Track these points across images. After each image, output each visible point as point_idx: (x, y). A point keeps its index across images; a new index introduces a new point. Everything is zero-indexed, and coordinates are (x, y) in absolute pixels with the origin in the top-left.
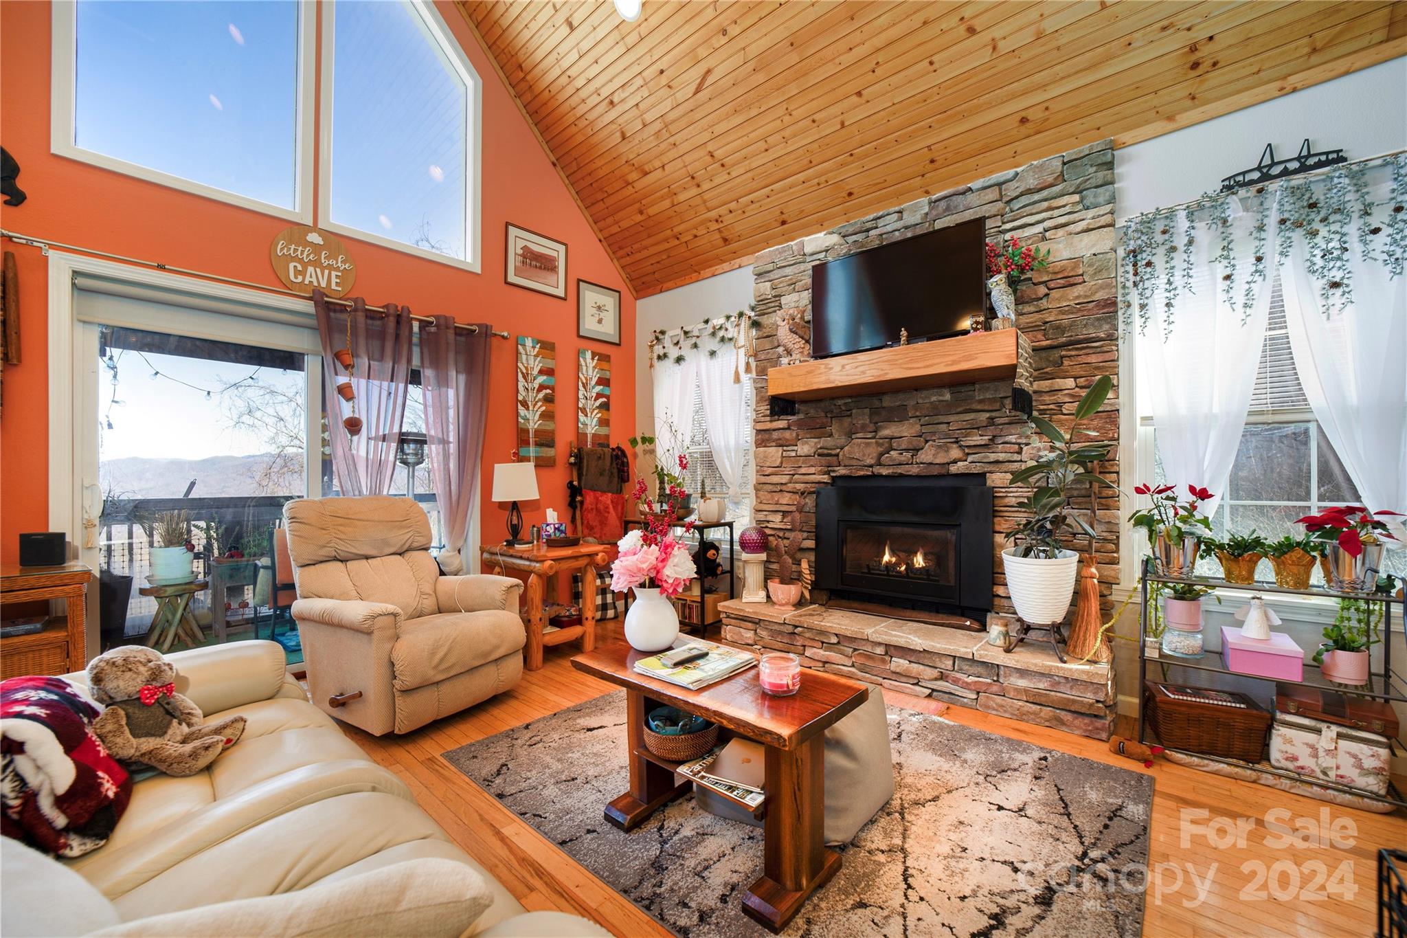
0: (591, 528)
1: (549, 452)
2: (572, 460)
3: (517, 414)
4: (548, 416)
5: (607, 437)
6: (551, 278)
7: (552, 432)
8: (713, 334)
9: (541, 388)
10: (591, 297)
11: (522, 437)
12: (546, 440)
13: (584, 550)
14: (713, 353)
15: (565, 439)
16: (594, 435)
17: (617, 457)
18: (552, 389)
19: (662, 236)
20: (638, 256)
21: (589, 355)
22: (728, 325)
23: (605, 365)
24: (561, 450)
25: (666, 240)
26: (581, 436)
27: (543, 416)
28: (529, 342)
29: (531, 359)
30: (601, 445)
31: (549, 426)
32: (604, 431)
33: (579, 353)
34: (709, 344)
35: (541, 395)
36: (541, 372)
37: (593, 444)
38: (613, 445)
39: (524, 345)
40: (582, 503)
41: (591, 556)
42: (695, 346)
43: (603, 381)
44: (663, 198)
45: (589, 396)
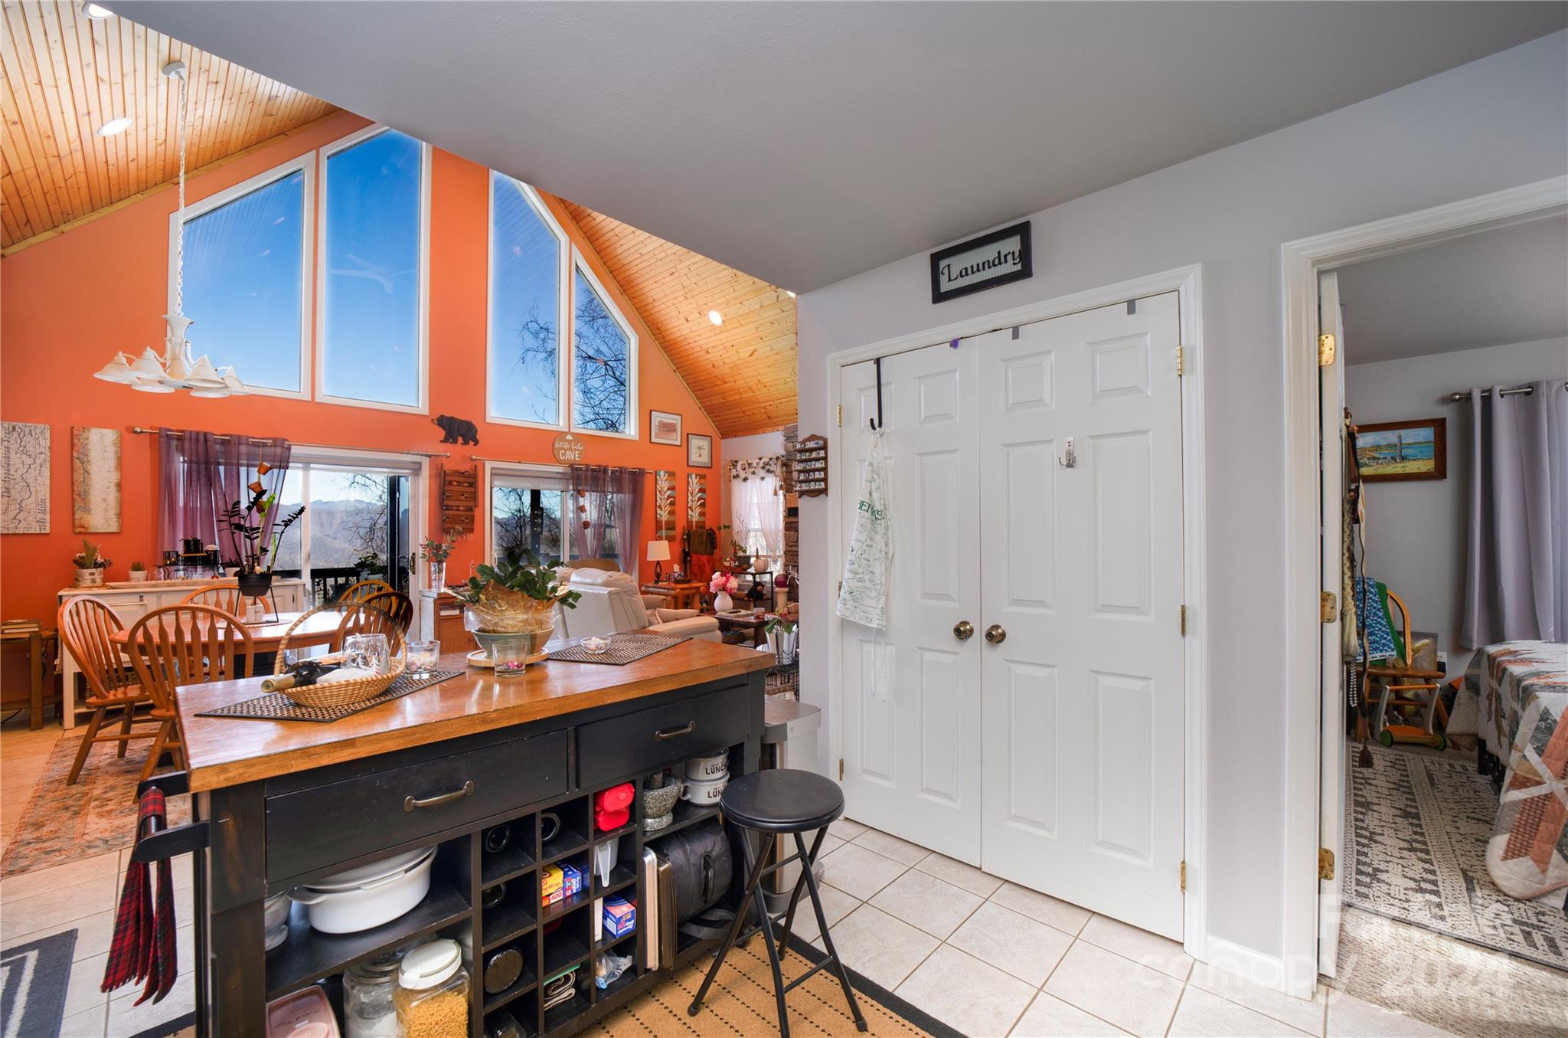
0: (696, 575)
1: (672, 533)
2: (685, 537)
3: (656, 513)
4: (672, 513)
5: (704, 522)
6: (673, 435)
7: (674, 522)
8: (763, 468)
9: (669, 497)
10: (695, 442)
11: (658, 525)
12: (671, 526)
13: (694, 585)
14: (763, 478)
15: (681, 525)
16: (697, 522)
17: (710, 534)
18: (674, 498)
19: (735, 411)
20: (722, 418)
21: (694, 476)
22: (771, 462)
23: (703, 481)
24: (678, 532)
25: (738, 413)
26: (689, 523)
27: (669, 513)
28: (662, 473)
29: (663, 483)
30: (701, 528)
31: (672, 518)
32: (702, 519)
33: (689, 476)
34: (762, 473)
35: (668, 502)
36: (668, 489)
37: (696, 527)
38: (707, 527)
39: (660, 476)
40: (690, 561)
41: (698, 588)
42: (754, 473)
43: (702, 490)
44: (735, 394)
45: (694, 500)
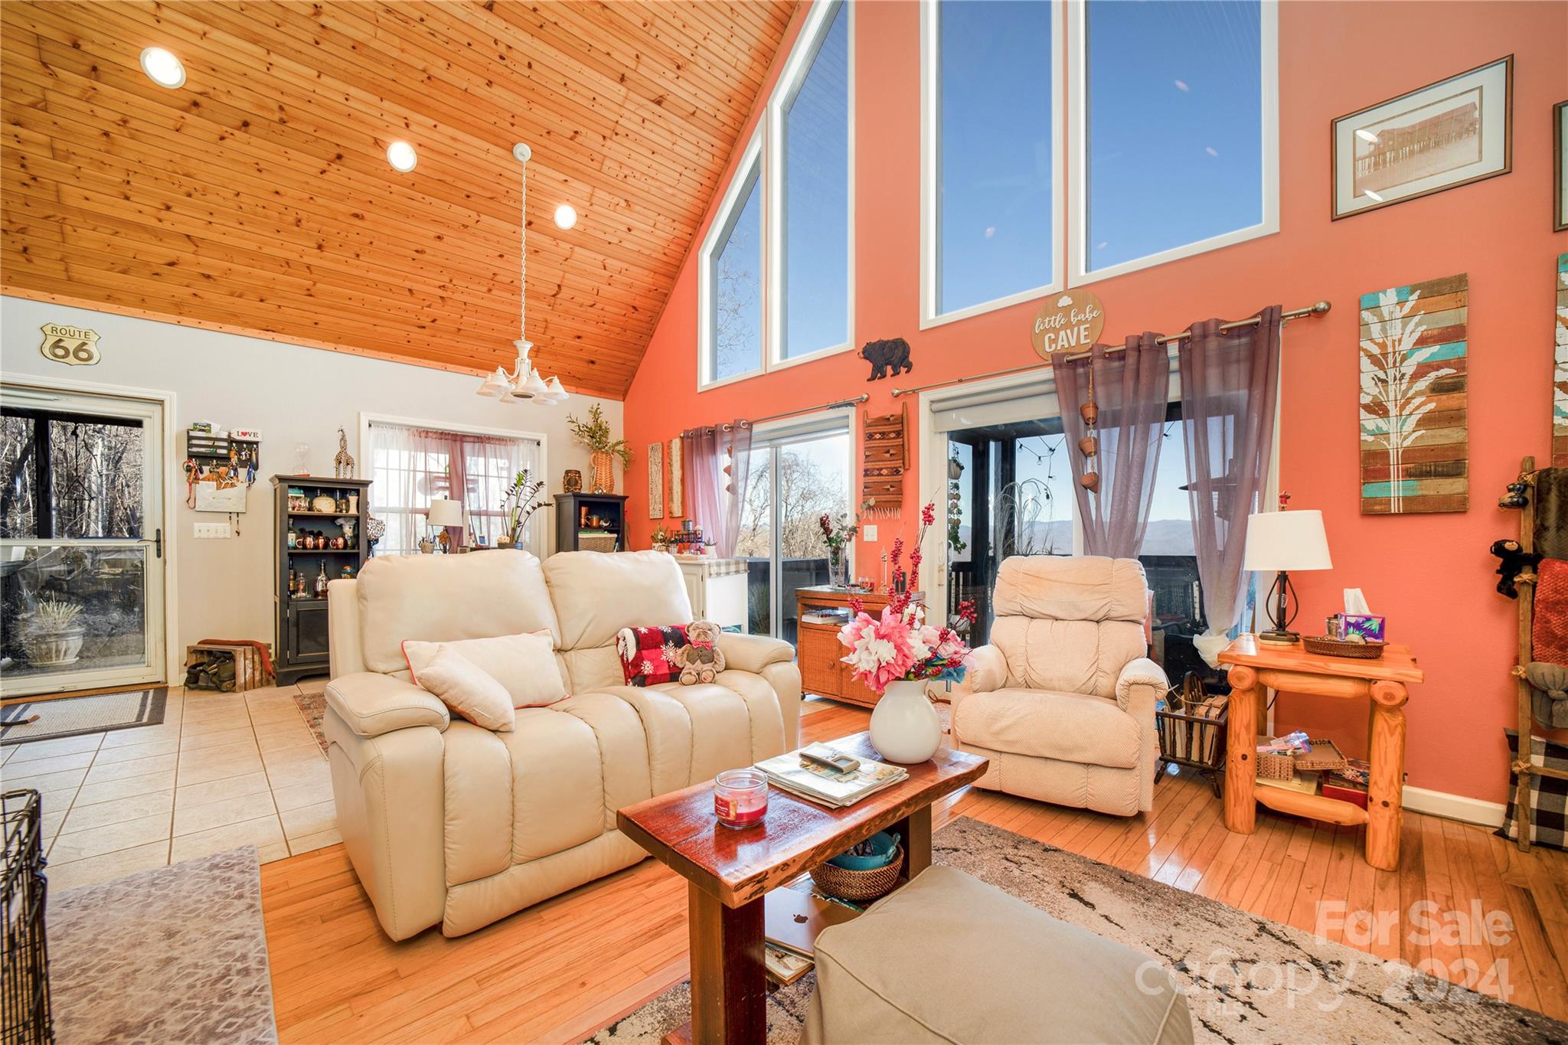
3: (1360, 428)
4: (1440, 419)
9: (1424, 370)
11: (1369, 467)
12: (1438, 463)
18: (1457, 365)
27: (1427, 421)
28: (1389, 298)
29: (1394, 327)
31: (1445, 436)
35: (1422, 384)
36: (1424, 341)
39: (1375, 308)
40: (1532, 585)
